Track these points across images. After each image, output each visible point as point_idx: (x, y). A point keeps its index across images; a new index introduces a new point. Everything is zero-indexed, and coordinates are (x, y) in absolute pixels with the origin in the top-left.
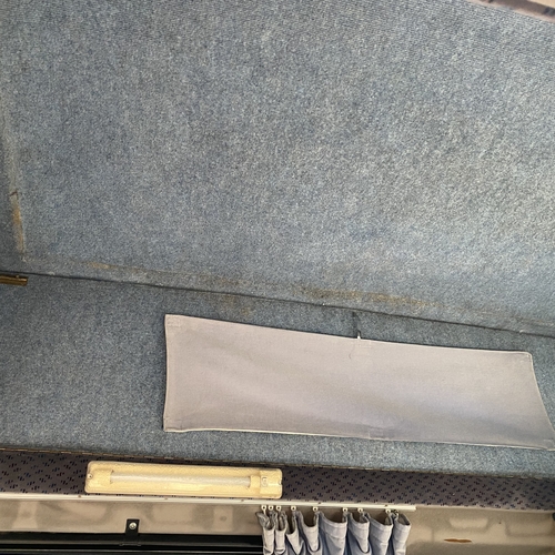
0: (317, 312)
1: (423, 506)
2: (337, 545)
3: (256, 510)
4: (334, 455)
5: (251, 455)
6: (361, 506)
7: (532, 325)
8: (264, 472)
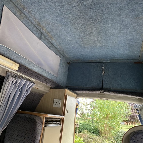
0: (35, 28)
1: (37, 81)
2: (21, 84)
3: (7, 71)
4: (28, 65)
5: (13, 58)
6: (24, 76)
7: (63, 53)
8: (16, 64)
